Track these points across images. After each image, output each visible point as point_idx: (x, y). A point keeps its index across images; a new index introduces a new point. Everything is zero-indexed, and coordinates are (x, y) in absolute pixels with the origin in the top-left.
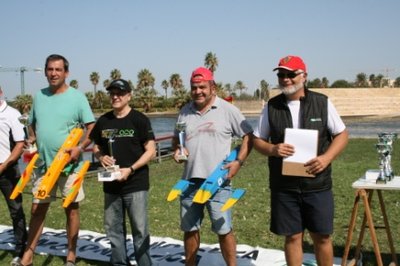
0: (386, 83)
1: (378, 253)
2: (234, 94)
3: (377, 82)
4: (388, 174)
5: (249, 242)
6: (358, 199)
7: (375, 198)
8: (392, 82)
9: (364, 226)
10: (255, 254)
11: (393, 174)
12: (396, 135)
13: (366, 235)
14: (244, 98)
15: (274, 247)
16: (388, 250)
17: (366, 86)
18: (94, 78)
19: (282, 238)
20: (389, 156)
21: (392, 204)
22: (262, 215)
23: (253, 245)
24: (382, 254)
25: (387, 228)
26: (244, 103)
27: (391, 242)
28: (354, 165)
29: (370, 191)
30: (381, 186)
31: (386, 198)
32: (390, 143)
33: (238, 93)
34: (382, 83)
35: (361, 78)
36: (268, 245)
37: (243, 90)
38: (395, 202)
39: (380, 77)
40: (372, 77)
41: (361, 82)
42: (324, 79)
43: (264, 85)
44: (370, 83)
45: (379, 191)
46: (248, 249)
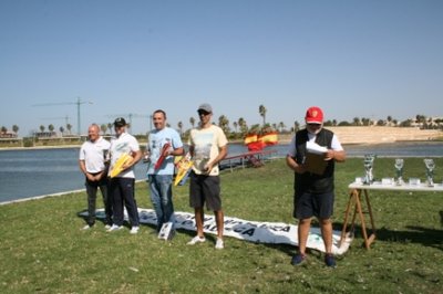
0: (372, 123)
1: (364, 227)
3: (366, 122)
4: (371, 180)
5: (285, 221)
6: (352, 195)
7: (363, 194)
8: (375, 123)
9: (356, 212)
10: (288, 228)
11: (374, 180)
12: (376, 156)
13: (357, 217)
14: (284, 132)
16: (370, 227)
17: (360, 125)
20: (371, 168)
21: (374, 198)
23: (287, 223)
24: (367, 229)
25: (370, 213)
27: (372, 222)
28: (352, 174)
29: (359, 190)
30: (366, 187)
31: (370, 195)
32: (372, 161)
33: (280, 129)
34: (369, 123)
35: (356, 120)
39: (368, 120)
40: (363, 120)
41: (356, 122)
42: (335, 121)
43: (297, 124)
44: (362, 123)
45: (365, 190)
46: (284, 225)
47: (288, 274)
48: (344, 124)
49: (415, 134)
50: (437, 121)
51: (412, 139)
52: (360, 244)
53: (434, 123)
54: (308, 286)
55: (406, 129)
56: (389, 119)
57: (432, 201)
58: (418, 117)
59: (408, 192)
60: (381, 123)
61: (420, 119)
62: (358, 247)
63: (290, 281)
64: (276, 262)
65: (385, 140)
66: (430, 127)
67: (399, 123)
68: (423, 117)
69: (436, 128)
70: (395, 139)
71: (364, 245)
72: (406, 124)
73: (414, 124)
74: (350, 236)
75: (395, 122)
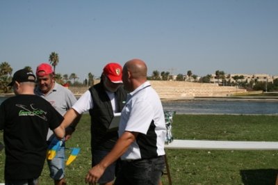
0: (171, 78)
2: (69, 82)
3: (165, 76)
4: (169, 138)
8: (175, 77)
11: (172, 138)
12: (175, 112)
14: (77, 85)
17: (159, 79)
20: (170, 126)
21: (172, 158)
22: (85, 166)
25: (168, 174)
26: (76, 88)
31: (169, 154)
32: (171, 118)
33: (72, 81)
34: (168, 77)
35: (156, 74)
37: (76, 80)
38: (175, 157)
39: (168, 74)
40: (163, 73)
43: (91, 76)
44: (161, 77)
49: (213, 90)
50: (235, 78)
51: (211, 95)
53: (232, 80)
56: (189, 73)
57: (230, 160)
58: (217, 73)
59: (206, 150)
60: (180, 78)
61: (219, 74)
65: (184, 96)
66: (229, 84)
67: (198, 78)
68: (223, 73)
69: (234, 85)
70: (194, 95)
72: (206, 80)
73: (214, 80)
75: (195, 77)
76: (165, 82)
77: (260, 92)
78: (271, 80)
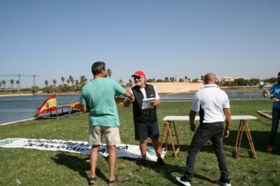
0: (176, 80)
1: (173, 145)
3: (172, 80)
6: (165, 125)
7: (172, 124)
8: (178, 80)
9: (168, 135)
10: (127, 147)
13: (169, 138)
15: (134, 144)
16: (177, 144)
17: (169, 82)
18: (63, 79)
19: (139, 142)
21: (178, 126)
23: (126, 144)
24: (175, 146)
25: (176, 135)
27: (178, 140)
29: (169, 121)
31: (176, 124)
34: (174, 80)
35: (167, 79)
36: (132, 144)
37: (122, 84)
39: (173, 78)
40: (171, 78)
41: (166, 80)
42: (154, 79)
44: (170, 80)
45: (173, 121)
46: (124, 145)
47: (128, 176)
48: (159, 81)
52: (171, 155)
54: (141, 183)
55: (195, 84)
56: (186, 78)
58: (202, 77)
60: (181, 81)
62: (170, 157)
63: (129, 181)
64: (120, 169)
65: (183, 91)
67: (191, 80)
70: (189, 90)
71: (173, 155)
72: (195, 81)
73: (200, 81)
74: (165, 150)
75: (189, 80)
76: (173, 83)
77: (227, 87)
78: (233, 80)
